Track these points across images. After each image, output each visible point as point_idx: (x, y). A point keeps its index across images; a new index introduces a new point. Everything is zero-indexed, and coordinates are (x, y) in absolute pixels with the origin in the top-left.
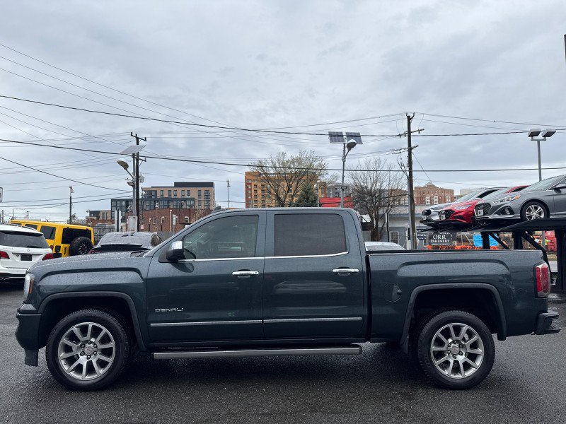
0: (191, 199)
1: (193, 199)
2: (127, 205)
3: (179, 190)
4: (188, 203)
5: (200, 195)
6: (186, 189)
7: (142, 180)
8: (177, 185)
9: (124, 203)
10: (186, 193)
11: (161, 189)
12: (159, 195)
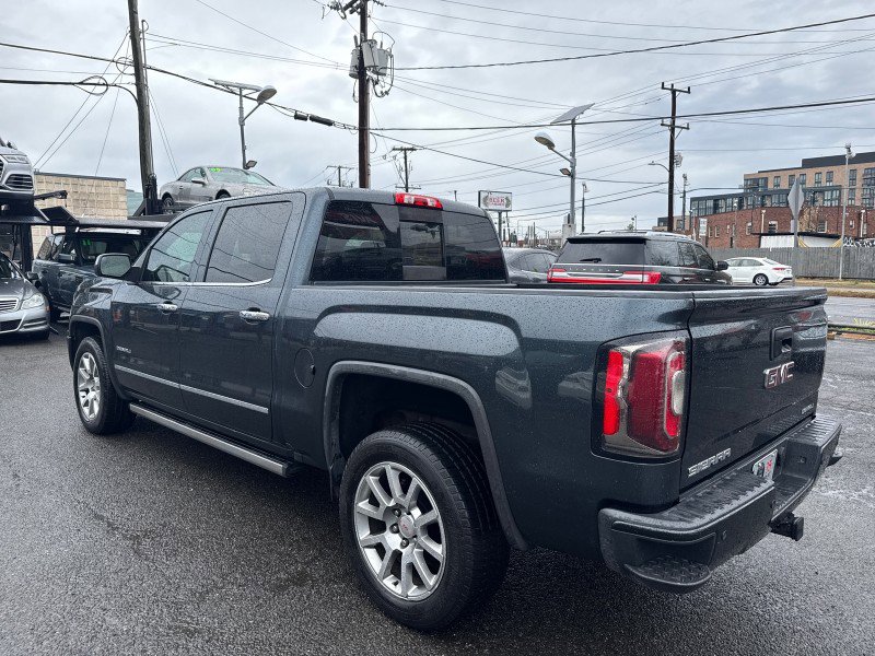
0: (832, 189)
1: (839, 188)
2: (716, 207)
3: (810, 173)
4: (828, 195)
5: (853, 180)
6: (824, 170)
7: (679, 163)
8: (808, 163)
9: (710, 203)
10: (824, 177)
11: (775, 174)
12: (770, 186)
